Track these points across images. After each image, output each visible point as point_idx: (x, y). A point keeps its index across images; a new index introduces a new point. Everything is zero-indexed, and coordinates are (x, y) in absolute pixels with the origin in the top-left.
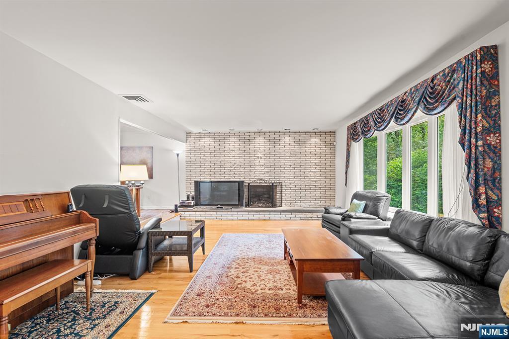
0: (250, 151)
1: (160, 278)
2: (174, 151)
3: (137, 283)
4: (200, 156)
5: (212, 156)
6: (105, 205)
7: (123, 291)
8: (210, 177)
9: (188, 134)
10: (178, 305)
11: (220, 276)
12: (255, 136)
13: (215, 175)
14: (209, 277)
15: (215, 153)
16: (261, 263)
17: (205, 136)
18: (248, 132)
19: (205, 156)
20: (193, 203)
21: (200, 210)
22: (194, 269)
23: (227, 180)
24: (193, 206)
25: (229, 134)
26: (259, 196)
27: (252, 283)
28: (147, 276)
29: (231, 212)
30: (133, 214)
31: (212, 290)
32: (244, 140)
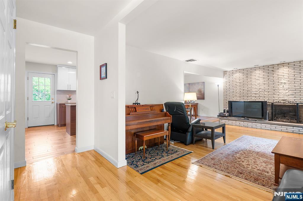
0: (274, 79)
1: (197, 147)
2: (215, 83)
3: (187, 147)
4: (233, 85)
5: (242, 84)
6: (175, 111)
7: (180, 148)
8: (240, 99)
9: (224, 73)
10: (200, 159)
11: (229, 155)
12: (278, 67)
13: (244, 97)
14: (222, 154)
15: (243, 83)
16: (262, 156)
17: (237, 72)
18: (271, 65)
19: (236, 85)
20: (227, 114)
21: (232, 119)
22: (214, 148)
23: (253, 100)
24: (227, 116)
25: (255, 69)
26: (284, 114)
27: (247, 163)
28: (192, 145)
29: (255, 123)
30: (186, 115)
31: (220, 159)
32: (268, 72)
